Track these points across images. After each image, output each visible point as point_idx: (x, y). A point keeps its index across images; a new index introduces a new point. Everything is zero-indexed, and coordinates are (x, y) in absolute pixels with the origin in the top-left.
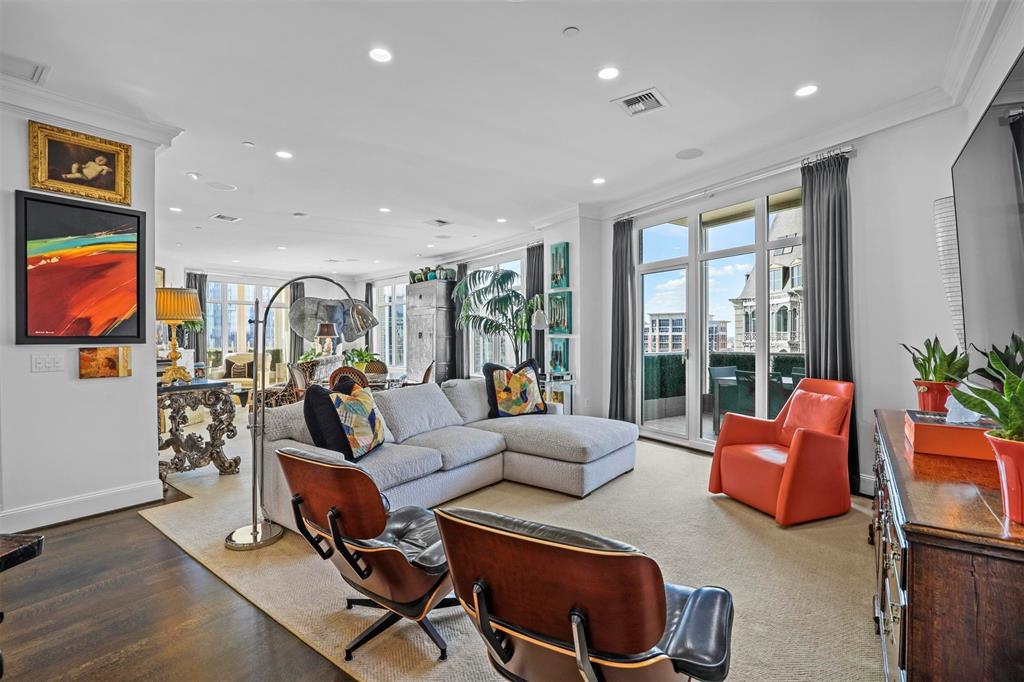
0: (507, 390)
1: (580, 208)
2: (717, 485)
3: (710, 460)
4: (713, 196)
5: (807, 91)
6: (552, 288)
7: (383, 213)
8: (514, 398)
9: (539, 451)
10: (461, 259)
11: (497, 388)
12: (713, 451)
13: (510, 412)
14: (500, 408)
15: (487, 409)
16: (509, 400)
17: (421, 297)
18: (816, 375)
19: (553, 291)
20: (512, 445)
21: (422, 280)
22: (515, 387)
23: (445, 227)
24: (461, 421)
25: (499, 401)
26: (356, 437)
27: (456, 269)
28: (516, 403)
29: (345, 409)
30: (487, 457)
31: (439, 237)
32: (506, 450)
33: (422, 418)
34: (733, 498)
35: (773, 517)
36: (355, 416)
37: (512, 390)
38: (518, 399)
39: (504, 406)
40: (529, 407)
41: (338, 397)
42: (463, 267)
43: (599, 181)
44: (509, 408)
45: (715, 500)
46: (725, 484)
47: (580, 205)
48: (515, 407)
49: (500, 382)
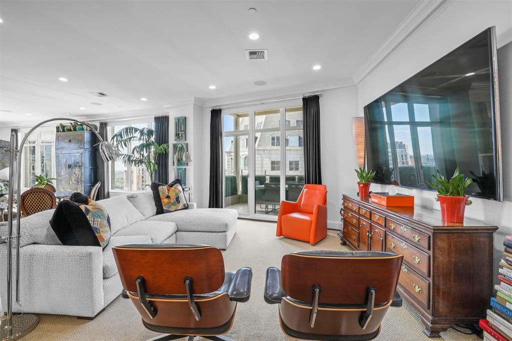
0: (168, 197)
1: (195, 99)
2: (280, 233)
3: (276, 225)
4: (263, 104)
5: (317, 67)
6: (175, 140)
7: (62, 82)
8: (172, 202)
9: (200, 229)
10: (103, 119)
11: (161, 197)
12: (277, 220)
13: (170, 210)
14: (164, 208)
15: (155, 209)
16: (169, 203)
17: (70, 141)
18: (309, 183)
19: (175, 142)
20: (180, 228)
21: (71, 130)
22: (172, 194)
23: (103, 98)
24: (144, 218)
25: (163, 204)
26: (102, 234)
27: (98, 125)
28: (173, 204)
29: (93, 215)
30: (170, 237)
31: (92, 103)
32: (177, 231)
33: (123, 218)
34: (287, 237)
35: (309, 243)
36: (99, 220)
37: (171, 197)
38: (175, 202)
39: (167, 206)
40: (181, 206)
41: (86, 208)
42: (104, 125)
43: (212, 87)
44: (169, 207)
45: (280, 239)
46: (284, 232)
47: (195, 98)
48: (173, 207)
49: (164, 193)
